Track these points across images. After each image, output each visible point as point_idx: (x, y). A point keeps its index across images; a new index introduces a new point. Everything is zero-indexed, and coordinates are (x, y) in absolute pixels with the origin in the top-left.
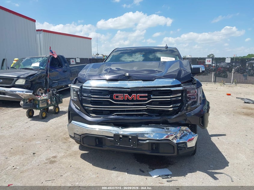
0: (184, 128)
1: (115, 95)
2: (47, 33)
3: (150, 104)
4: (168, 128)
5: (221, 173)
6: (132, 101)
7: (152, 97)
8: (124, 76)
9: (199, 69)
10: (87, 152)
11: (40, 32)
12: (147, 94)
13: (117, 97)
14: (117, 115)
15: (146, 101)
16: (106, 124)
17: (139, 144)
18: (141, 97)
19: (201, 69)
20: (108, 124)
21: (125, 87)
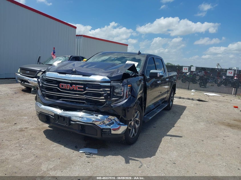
0: (112, 118)
1: (61, 84)
2: (87, 38)
3: (86, 94)
4: (97, 115)
5: (138, 161)
6: (73, 90)
7: (86, 89)
8: (72, 71)
9: (156, 73)
10: (51, 129)
11: (81, 37)
12: (83, 86)
13: (62, 86)
14: (63, 100)
15: (83, 91)
16: (54, 106)
17: (70, 124)
18: (79, 88)
19: (158, 74)
20: (55, 106)
21: (68, 79)
